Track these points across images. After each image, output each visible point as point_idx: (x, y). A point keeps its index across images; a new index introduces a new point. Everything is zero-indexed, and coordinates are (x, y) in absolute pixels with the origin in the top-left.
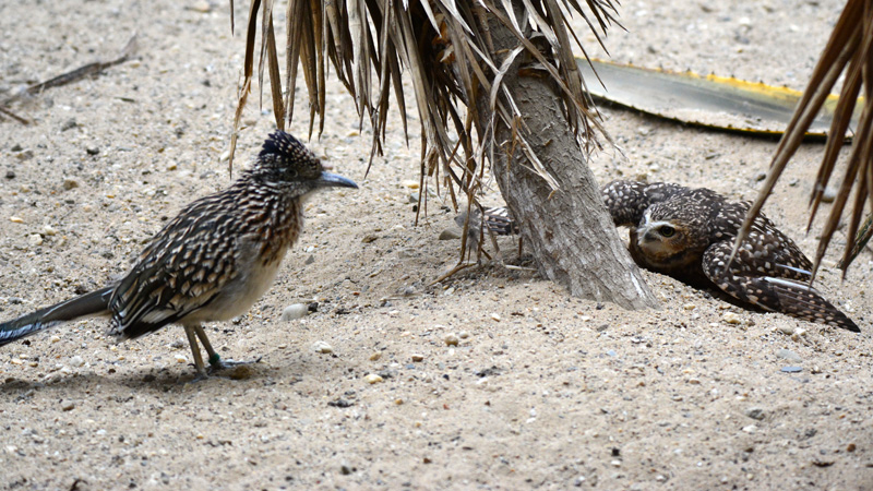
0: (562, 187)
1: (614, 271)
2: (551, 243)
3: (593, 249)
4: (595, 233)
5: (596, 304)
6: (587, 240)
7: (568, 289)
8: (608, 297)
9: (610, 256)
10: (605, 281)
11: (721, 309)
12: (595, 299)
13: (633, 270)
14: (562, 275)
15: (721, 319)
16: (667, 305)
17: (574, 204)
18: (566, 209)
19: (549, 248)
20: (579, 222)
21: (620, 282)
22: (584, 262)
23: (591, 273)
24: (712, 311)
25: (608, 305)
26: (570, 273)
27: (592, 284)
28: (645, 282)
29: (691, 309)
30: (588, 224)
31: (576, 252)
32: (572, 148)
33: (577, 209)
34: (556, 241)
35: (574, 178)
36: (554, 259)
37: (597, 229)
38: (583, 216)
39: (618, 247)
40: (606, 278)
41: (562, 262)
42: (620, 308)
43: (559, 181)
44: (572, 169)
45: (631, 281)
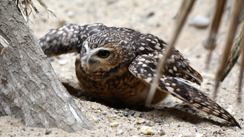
0: (11, 44)
1: (56, 104)
2: (6, 87)
3: (39, 89)
4: (39, 77)
5: (44, 131)
6: (34, 82)
7: (23, 121)
8: (53, 124)
9: (52, 93)
10: (50, 113)
11: (138, 124)
12: (44, 127)
13: (70, 102)
14: (17, 111)
15: (139, 132)
16: (97, 126)
17: (22, 57)
18: (15, 60)
19: (6, 92)
20: (26, 69)
21: (61, 111)
22: (33, 100)
23: (39, 107)
24: (132, 126)
25: (54, 130)
26: (23, 108)
27: (40, 115)
28: (80, 110)
29: (116, 126)
30: (33, 71)
31: (26, 92)
32: (16, 14)
33: (24, 60)
34: (10, 85)
35: (19, 36)
36: (9, 99)
37: (40, 74)
38: (29, 65)
39: (57, 85)
40: (51, 110)
41: (16, 101)
42: (64, 132)
43: (8, 40)
44: (17, 30)
45: (70, 111)
